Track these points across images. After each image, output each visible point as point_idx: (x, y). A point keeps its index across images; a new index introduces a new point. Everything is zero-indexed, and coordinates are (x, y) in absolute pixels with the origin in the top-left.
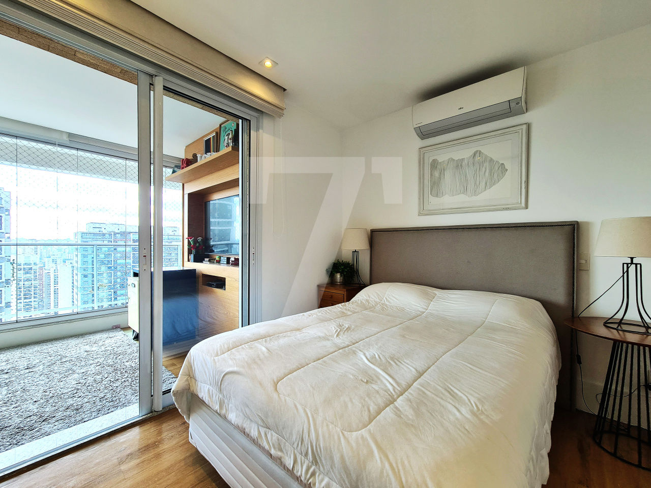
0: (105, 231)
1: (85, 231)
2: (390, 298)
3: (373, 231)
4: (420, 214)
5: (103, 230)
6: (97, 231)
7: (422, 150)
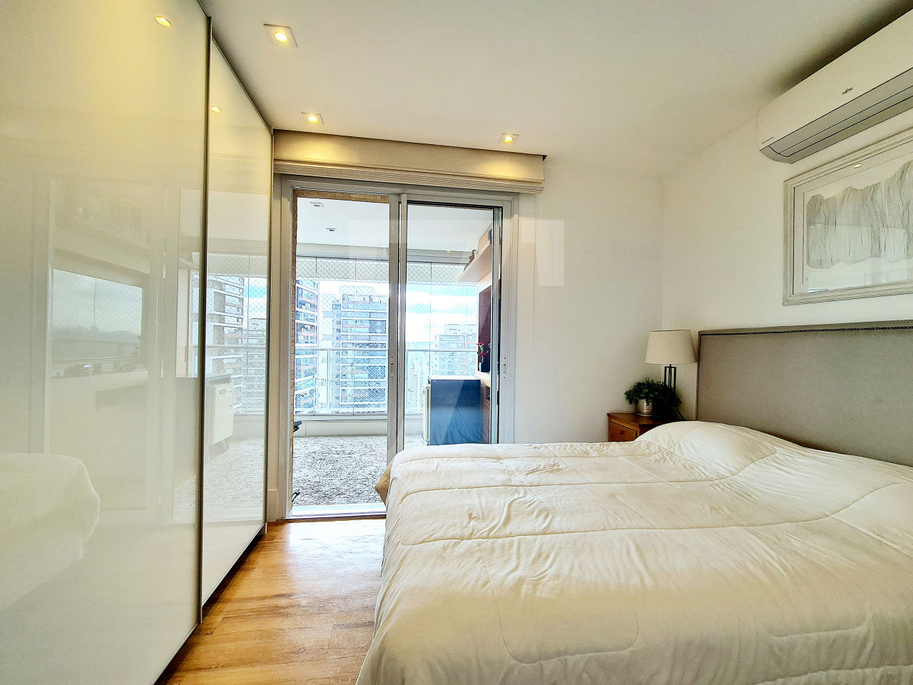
0: (459, 333)
1: (443, 333)
2: (686, 446)
3: (702, 335)
4: (786, 302)
5: (457, 331)
6: (452, 333)
7: (790, 183)
